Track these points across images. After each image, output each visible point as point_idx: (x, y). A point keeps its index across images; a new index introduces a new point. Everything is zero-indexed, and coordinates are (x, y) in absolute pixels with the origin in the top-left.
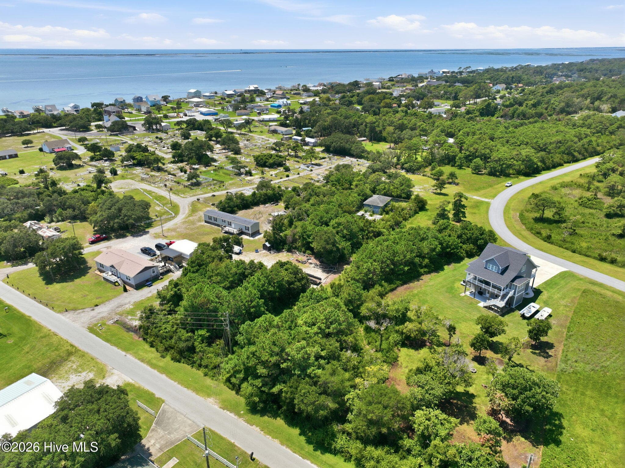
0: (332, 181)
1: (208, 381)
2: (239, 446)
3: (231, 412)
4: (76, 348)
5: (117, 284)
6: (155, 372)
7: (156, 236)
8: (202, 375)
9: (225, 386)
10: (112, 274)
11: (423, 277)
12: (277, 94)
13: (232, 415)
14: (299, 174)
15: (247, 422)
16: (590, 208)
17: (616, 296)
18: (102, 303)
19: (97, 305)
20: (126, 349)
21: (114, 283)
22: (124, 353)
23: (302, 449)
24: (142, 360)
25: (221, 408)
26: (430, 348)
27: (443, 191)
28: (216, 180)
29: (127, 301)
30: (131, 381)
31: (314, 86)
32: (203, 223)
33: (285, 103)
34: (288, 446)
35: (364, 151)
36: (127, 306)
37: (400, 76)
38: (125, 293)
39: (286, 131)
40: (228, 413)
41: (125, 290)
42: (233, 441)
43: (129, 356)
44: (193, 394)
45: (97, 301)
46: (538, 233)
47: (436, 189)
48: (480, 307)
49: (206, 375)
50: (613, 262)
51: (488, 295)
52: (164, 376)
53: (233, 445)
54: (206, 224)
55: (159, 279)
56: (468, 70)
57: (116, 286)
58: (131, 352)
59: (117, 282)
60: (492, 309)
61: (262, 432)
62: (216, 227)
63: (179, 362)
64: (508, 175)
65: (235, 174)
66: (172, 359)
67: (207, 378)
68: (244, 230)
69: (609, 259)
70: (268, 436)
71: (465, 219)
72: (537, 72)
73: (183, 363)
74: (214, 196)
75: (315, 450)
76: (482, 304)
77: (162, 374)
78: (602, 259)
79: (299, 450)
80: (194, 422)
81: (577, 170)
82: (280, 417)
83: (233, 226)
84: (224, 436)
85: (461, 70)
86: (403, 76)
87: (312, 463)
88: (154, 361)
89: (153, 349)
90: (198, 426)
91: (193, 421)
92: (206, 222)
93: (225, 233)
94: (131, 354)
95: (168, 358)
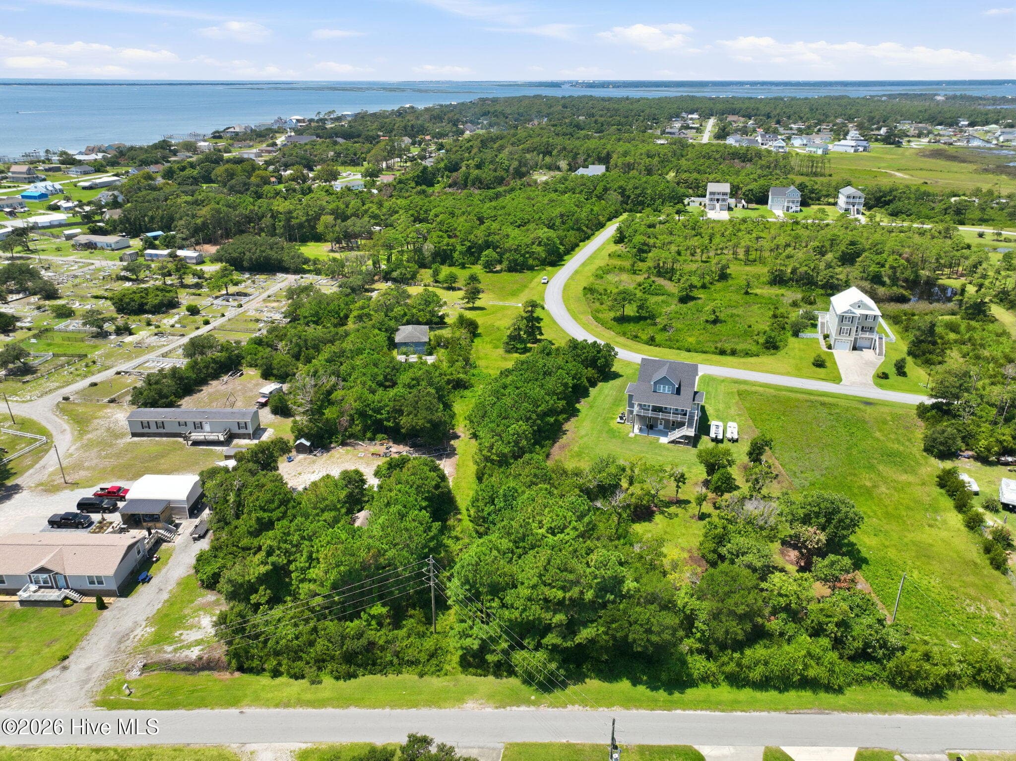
0: (305, 317)
1: (435, 682)
2: (579, 742)
3: (518, 706)
4: (115, 751)
5: (68, 602)
6: (330, 710)
7: (49, 488)
8: (416, 677)
9: (469, 676)
10: (40, 587)
11: (566, 426)
12: (13, 173)
13: (523, 708)
14: (223, 315)
15: (551, 705)
16: (657, 294)
17: (767, 390)
18: (72, 647)
19: (65, 658)
20: (234, 702)
21: (62, 603)
22: (234, 711)
23: (656, 701)
24: (287, 705)
25: (497, 708)
26: (662, 513)
27: (478, 303)
28: (65, 355)
29: (127, 623)
30: (304, 746)
31: (81, 153)
32: (129, 439)
33: (50, 188)
34: (637, 708)
35: (306, 261)
36: (139, 632)
37: (232, 130)
38: (106, 613)
39: (117, 242)
40: (514, 708)
41: (102, 606)
42: (564, 741)
43: (247, 710)
44: (435, 711)
45: (57, 649)
46: (636, 337)
47: (468, 302)
48: (664, 444)
49: (421, 675)
50: (733, 353)
51: (661, 427)
52: (353, 710)
53: (569, 746)
54: (136, 439)
55: (153, 562)
56: (332, 117)
57: (66, 606)
58: (245, 702)
59: (66, 598)
60: (680, 443)
61: (588, 708)
62: (164, 439)
63: (355, 676)
64: (531, 268)
65: (93, 337)
66: (337, 678)
67: (425, 677)
68: (236, 430)
69: (729, 351)
70: (601, 709)
71: (542, 337)
72: (435, 118)
73: (363, 675)
74: (94, 385)
75: (671, 694)
76: (664, 440)
77: (348, 707)
78: (722, 352)
79: (653, 705)
80: (482, 748)
81: (599, 250)
82: (587, 677)
83: (207, 427)
84: (547, 741)
85: (321, 116)
86: (237, 130)
87: (684, 710)
88: (308, 696)
89: (283, 679)
90: (494, 749)
91: (479, 747)
92: (134, 435)
93: (192, 445)
94: (250, 706)
95: (328, 681)
